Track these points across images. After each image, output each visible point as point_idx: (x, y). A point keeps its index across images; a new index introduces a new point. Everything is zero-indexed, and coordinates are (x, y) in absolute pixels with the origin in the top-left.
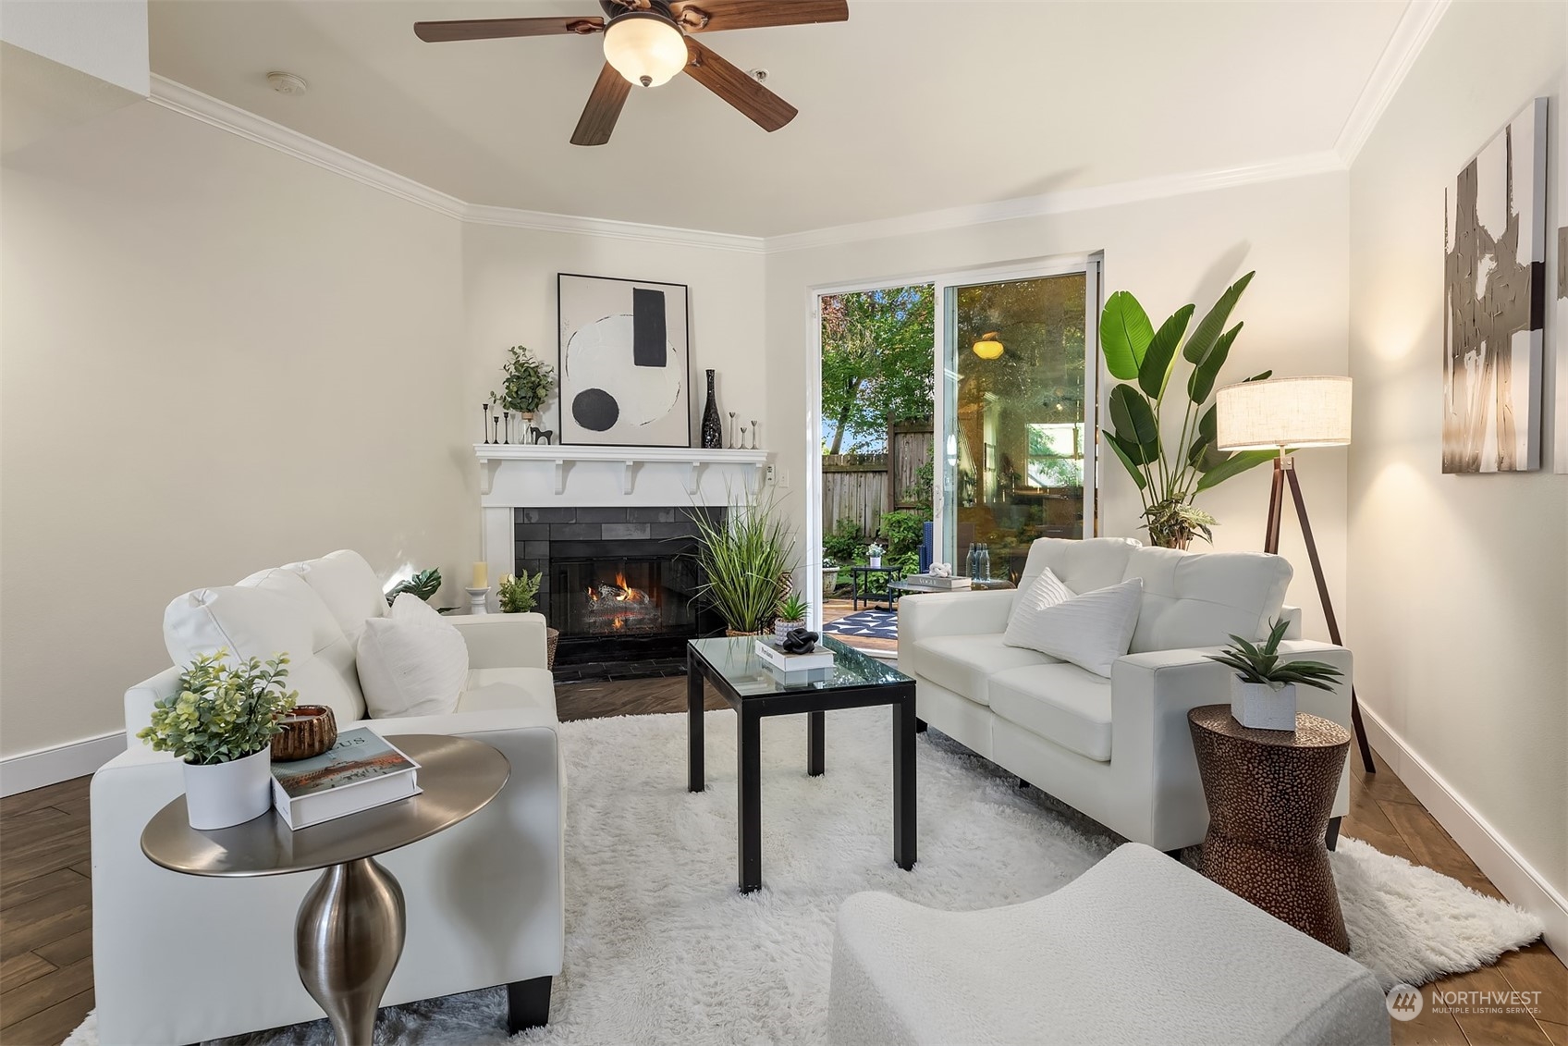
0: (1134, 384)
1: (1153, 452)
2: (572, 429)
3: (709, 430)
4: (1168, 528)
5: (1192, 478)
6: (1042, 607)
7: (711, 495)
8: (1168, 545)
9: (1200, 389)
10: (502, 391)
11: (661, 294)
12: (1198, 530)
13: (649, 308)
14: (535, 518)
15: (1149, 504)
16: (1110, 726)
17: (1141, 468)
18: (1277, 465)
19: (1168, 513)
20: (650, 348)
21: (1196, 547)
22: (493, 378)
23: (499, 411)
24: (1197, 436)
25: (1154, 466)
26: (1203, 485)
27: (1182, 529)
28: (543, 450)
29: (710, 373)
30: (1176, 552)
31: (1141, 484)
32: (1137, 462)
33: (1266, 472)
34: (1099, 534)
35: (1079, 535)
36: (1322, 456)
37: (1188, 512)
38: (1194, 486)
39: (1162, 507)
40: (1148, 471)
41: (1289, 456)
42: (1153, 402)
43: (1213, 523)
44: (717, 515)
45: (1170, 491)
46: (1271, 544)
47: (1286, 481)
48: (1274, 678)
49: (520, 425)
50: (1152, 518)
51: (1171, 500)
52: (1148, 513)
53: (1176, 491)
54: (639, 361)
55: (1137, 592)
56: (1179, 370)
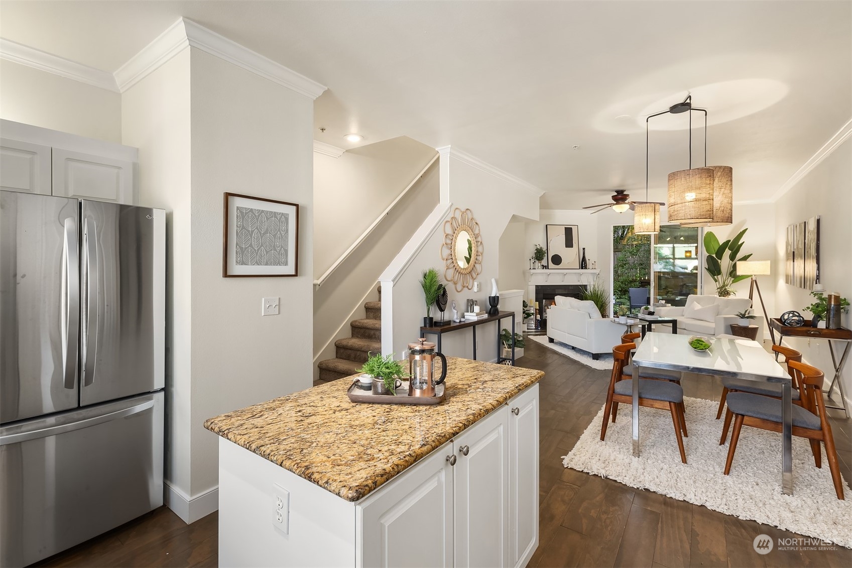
0: (714, 256)
1: (719, 273)
2: (551, 265)
3: (583, 264)
4: (724, 292)
5: (731, 280)
6: (696, 309)
7: (583, 281)
8: (724, 296)
9: (732, 257)
10: (534, 256)
11: (571, 228)
12: (732, 293)
13: (569, 232)
14: (540, 288)
15: (718, 287)
16: (715, 328)
17: (716, 277)
18: (752, 278)
19: (724, 289)
20: (569, 243)
21: (731, 297)
22: (531, 252)
23: (533, 261)
24: (732, 269)
25: (719, 276)
26: (733, 282)
27: (728, 293)
28: (545, 271)
29: (584, 249)
30: (726, 298)
31: (716, 281)
32: (714, 275)
33: (749, 281)
34: (702, 294)
35: (696, 294)
36: (763, 276)
37: (728, 288)
38: (731, 282)
39: (722, 287)
40: (717, 278)
41: (756, 277)
42: (719, 261)
43: (736, 291)
44: (585, 286)
45: (724, 283)
46: (751, 297)
47: (754, 283)
48: (746, 318)
49: (538, 264)
50: (719, 290)
51: (724, 286)
52: (718, 289)
53: (726, 283)
54: (567, 246)
55: (718, 306)
56: (727, 252)
